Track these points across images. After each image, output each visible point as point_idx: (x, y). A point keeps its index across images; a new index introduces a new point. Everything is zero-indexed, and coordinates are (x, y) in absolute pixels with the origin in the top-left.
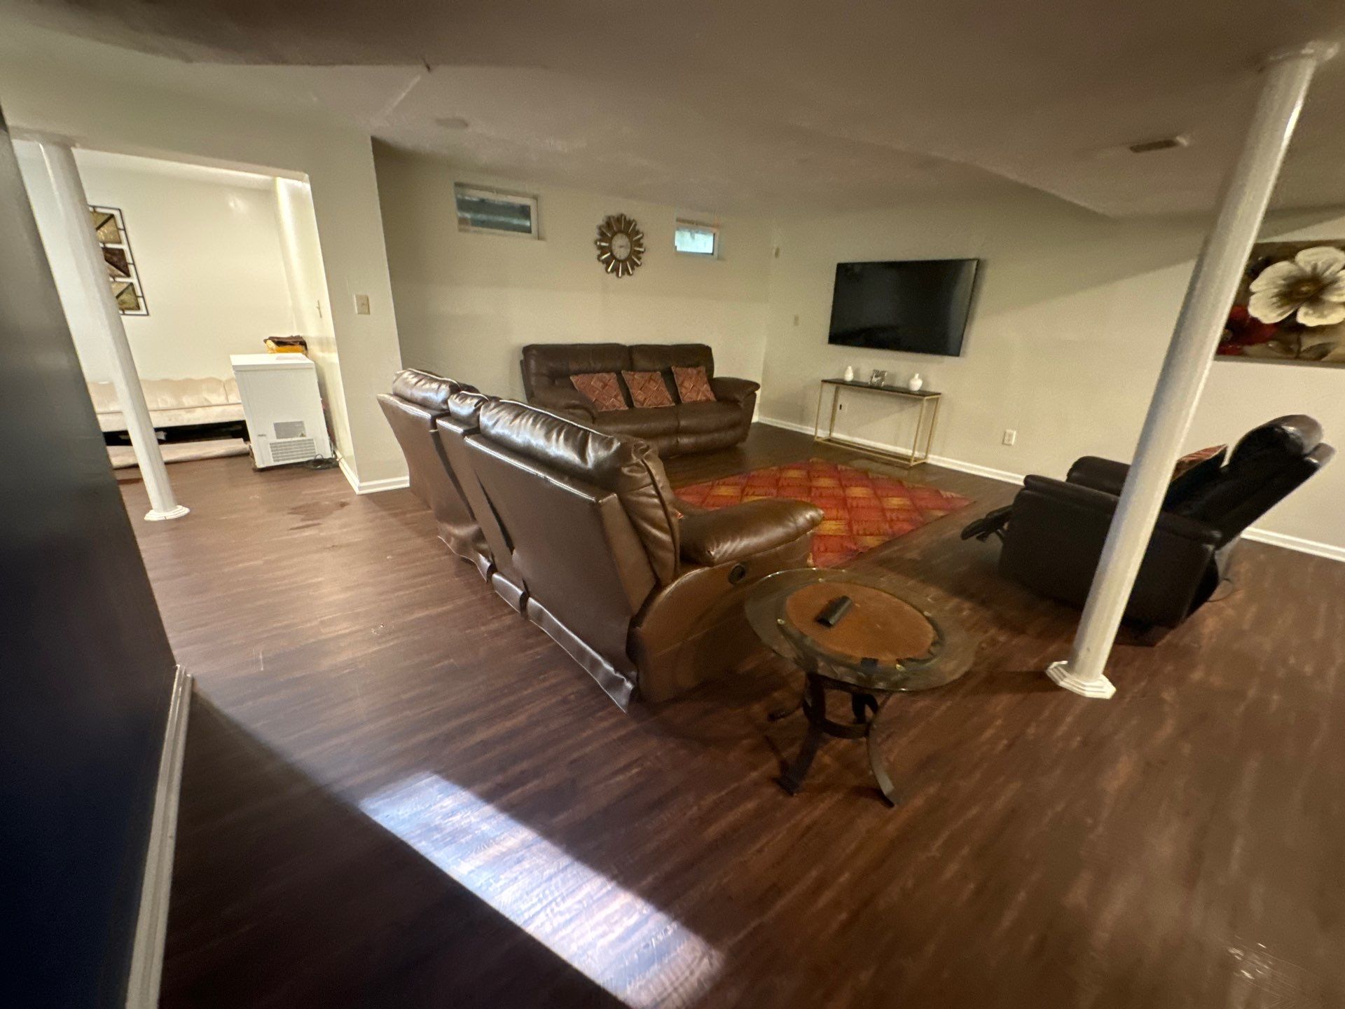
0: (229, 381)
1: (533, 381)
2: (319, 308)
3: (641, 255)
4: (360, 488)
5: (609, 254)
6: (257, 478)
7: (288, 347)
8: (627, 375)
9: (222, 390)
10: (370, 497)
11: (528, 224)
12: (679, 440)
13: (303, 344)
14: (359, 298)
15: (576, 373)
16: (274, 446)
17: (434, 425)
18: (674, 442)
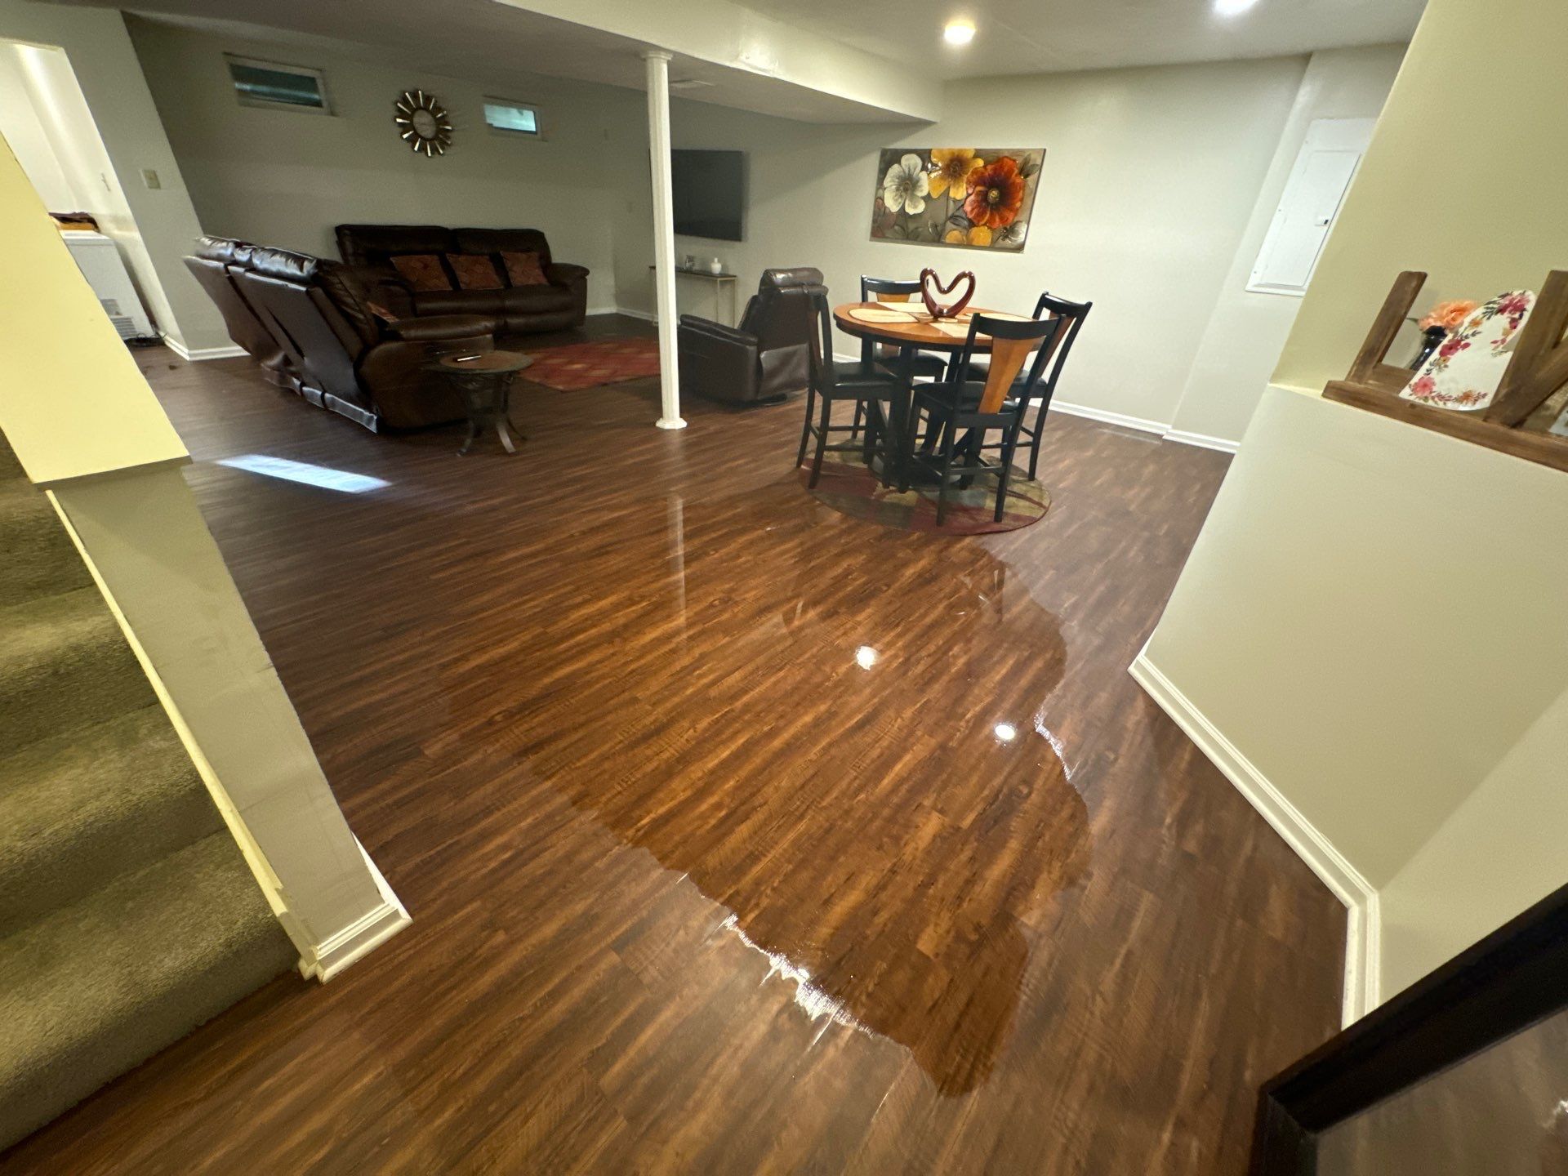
2: (105, 181)
3: (449, 134)
4: (185, 355)
5: (412, 132)
7: (75, 224)
8: (451, 258)
11: (316, 97)
13: (92, 221)
14: (145, 171)
15: (396, 254)
17: (227, 271)
18: (502, 322)
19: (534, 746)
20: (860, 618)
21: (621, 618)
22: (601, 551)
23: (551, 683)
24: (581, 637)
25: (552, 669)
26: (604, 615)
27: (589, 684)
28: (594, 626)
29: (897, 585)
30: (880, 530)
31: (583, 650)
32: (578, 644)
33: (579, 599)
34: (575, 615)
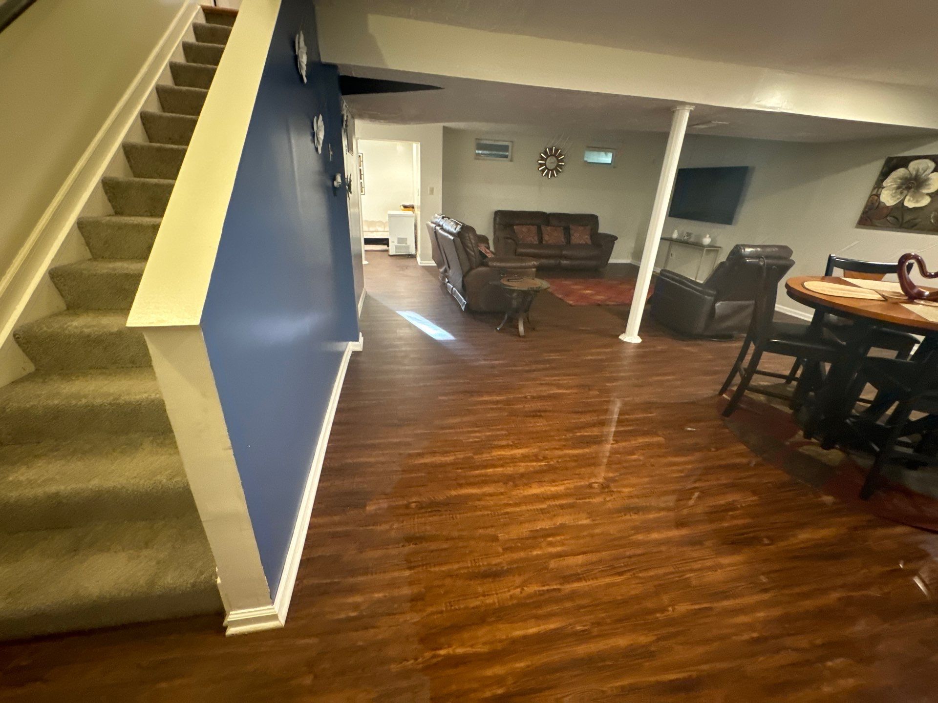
0: (386, 222)
1: (497, 226)
3: (562, 167)
4: (420, 263)
5: (544, 167)
6: (390, 258)
7: (408, 209)
8: (543, 228)
9: (383, 226)
10: (422, 266)
11: (507, 154)
12: (561, 261)
13: (413, 207)
14: (430, 188)
15: (517, 225)
16: (396, 247)
17: (436, 228)
18: (558, 262)
19: (417, 538)
20: (725, 560)
21: (522, 467)
22: (536, 414)
23: (456, 496)
24: (490, 471)
25: (461, 486)
26: (513, 460)
27: (476, 508)
28: (502, 466)
29: (782, 544)
30: (786, 478)
31: (485, 481)
32: (486, 475)
33: (504, 443)
34: (497, 453)
